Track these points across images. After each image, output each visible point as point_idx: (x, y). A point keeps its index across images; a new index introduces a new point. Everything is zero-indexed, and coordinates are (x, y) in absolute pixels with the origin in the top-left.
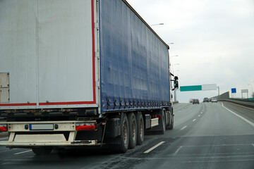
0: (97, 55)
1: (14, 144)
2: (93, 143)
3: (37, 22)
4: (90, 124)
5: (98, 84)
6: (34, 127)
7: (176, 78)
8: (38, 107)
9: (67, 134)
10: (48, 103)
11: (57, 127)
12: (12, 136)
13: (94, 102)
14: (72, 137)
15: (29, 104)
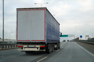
0: (46, 29)
1: (24, 50)
2: (44, 50)
3: (31, 21)
4: (44, 46)
5: (46, 36)
6: (29, 46)
7: (61, 33)
8: (31, 41)
9: (38, 48)
10: (33, 40)
11: (35, 46)
12: (24, 48)
13: (45, 40)
14: (39, 49)
15: (28, 40)
